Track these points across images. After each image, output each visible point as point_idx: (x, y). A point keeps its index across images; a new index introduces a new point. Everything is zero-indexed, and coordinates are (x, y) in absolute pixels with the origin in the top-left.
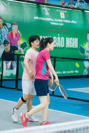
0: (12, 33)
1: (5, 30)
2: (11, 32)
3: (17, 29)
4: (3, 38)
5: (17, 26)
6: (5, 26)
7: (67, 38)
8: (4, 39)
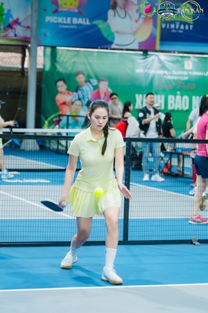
0: (98, 93)
1: (88, 88)
2: (96, 90)
3: (107, 86)
4: (85, 97)
5: (106, 83)
6: (88, 84)
7: (194, 97)
8: (87, 100)
